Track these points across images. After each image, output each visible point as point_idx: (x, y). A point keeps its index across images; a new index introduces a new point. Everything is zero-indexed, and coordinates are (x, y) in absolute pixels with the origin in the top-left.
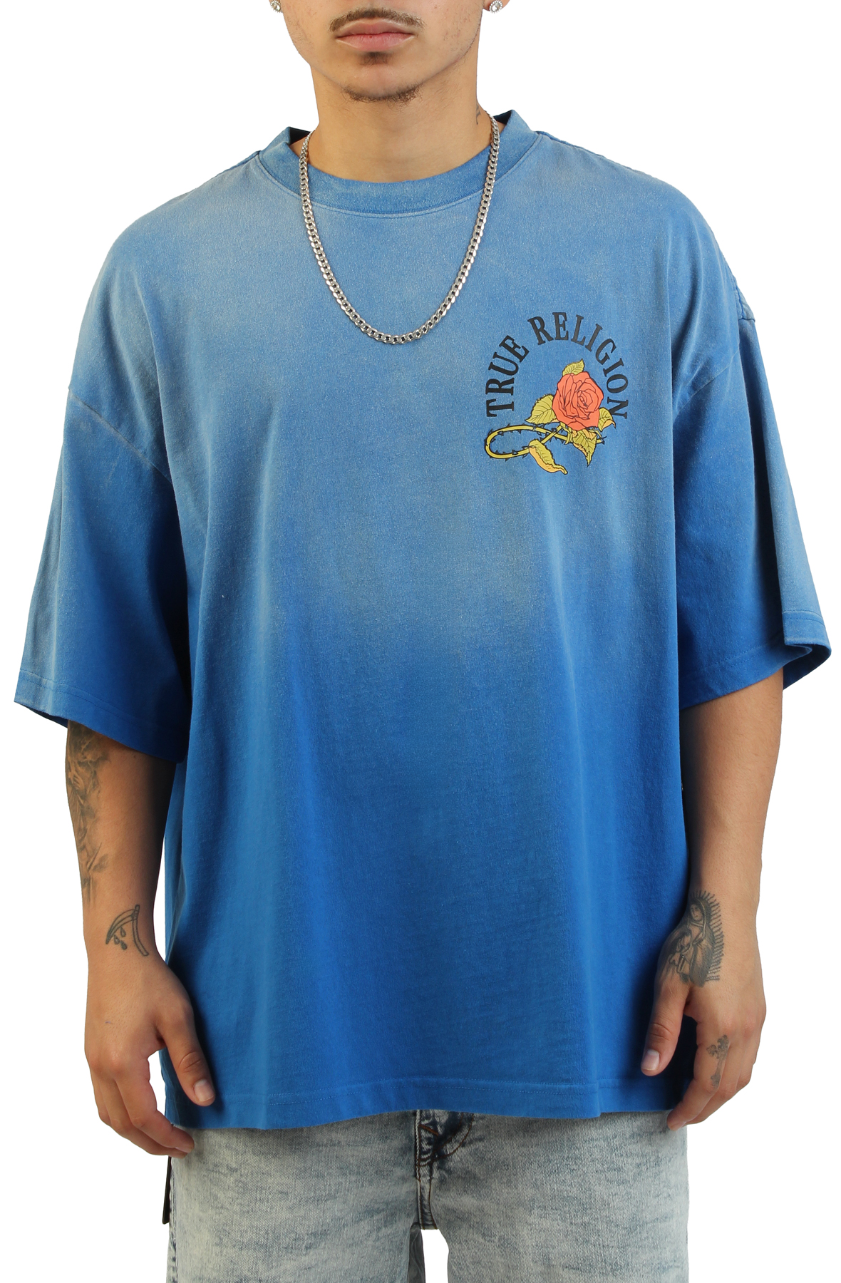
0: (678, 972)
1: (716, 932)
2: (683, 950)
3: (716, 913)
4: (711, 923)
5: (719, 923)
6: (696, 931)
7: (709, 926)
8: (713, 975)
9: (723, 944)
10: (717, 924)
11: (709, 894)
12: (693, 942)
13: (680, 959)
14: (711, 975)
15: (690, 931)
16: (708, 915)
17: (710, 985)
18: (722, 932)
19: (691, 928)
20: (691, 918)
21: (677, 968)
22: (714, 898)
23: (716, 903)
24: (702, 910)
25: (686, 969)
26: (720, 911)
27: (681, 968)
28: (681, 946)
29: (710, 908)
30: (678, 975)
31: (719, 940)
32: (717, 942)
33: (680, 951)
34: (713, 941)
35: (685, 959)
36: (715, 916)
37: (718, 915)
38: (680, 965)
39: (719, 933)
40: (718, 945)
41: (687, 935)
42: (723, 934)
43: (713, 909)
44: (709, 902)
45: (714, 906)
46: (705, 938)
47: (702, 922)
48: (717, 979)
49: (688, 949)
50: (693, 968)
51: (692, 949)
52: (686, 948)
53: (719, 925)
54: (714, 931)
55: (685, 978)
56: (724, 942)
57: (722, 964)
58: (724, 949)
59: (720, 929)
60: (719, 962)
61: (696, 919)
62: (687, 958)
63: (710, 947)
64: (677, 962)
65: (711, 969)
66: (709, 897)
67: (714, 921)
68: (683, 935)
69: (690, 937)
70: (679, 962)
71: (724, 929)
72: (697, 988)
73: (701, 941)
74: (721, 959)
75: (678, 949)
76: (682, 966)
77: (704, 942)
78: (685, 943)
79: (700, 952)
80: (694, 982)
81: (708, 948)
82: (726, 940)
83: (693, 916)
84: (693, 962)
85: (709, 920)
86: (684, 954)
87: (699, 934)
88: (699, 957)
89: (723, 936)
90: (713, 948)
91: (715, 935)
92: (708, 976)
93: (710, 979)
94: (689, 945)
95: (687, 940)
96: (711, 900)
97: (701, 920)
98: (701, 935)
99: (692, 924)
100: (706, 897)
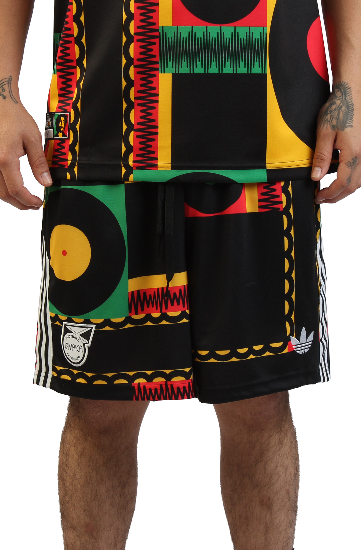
0: (330, 125)
1: (350, 102)
2: (332, 113)
3: (349, 93)
4: (347, 98)
5: (351, 98)
6: (338, 102)
7: (346, 100)
8: (349, 124)
9: (353, 109)
10: (349, 99)
11: (345, 83)
12: (337, 108)
13: (331, 117)
14: (348, 125)
15: (335, 103)
16: (345, 94)
17: (347, 130)
18: (353, 103)
19: (335, 101)
20: (336, 96)
21: (329, 123)
22: (348, 85)
23: (349, 87)
24: (341, 91)
25: (334, 122)
26: (351, 91)
27: (331, 122)
28: (331, 110)
29: (346, 90)
30: (330, 126)
31: (351, 107)
32: (350, 108)
33: (330, 113)
34: (348, 107)
35: (333, 117)
36: (349, 94)
37: (350, 93)
38: (331, 121)
39: (351, 103)
40: (351, 109)
41: (334, 105)
42: (353, 104)
43: (347, 91)
44: (345, 87)
45: (348, 89)
46: (343, 105)
47: (341, 98)
48: (352, 127)
49: (334, 112)
50: (338, 122)
51: (337, 112)
52: (334, 111)
53: (351, 99)
54: (348, 102)
55: (333, 127)
56: (354, 108)
57: (353, 119)
58: (354, 112)
59: (352, 101)
60: (352, 118)
61: (338, 96)
62: (334, 116)
63: (347, 110)
64: (329, 120)
65: (348, 121)
66: (345, 84)
67: (348, 97)
68: (331, 105)
69: (335, 105)
70: (330, 119)
71: (354, 101)
72: (340, 132)
73: (341, 107)
74: (353, 117)
75: (329, 113)
76: (332, 121)
77: (343, 108)
78: (333, 109)
79: (341, 114)
80: (338, 129)
81: (346, 111)
82: (355, 107)
83: (337, 95)
84: (338, 118)
85: (346, 96)
86: (332, 115)
87: (340, 104)
88: (341, 115)
89: (353, 105)
90: (348, 111)
91: (349, 104)
92: (347, 125)
93: (348, 127)
94: (335, 109)
95: (334, 107)
96: (346, 86)
97: (341, 97)
98: (341, 104)
99: (336, 99)
100: (344, 85)
